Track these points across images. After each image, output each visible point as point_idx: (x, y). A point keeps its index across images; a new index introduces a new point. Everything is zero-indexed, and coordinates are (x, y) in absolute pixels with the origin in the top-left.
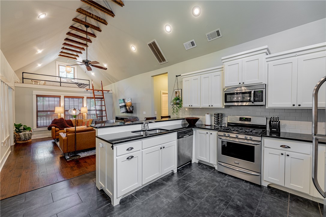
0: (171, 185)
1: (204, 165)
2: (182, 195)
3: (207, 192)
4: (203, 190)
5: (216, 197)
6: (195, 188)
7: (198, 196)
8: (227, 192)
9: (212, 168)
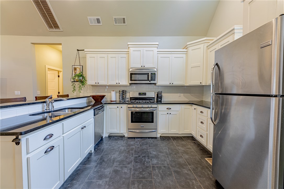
0: (97, 165)
1: (115, 137)
2: (114, 168)
3: (131, 156)
4: (127, 156)
5: (139, 156)
6: (120, 157)
7: (128, 162)
8: (144, 150)
9: (123, 137)
